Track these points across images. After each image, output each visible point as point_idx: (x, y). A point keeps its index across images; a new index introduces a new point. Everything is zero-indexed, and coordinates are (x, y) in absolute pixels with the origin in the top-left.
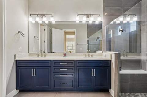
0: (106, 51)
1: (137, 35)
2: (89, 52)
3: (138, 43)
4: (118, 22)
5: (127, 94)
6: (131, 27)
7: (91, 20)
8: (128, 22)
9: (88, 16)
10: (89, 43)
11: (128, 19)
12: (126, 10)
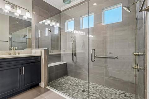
0: (36, 48)
1: (58, 37)
2: (16, 50)
3: (59, 43)
4: (46, 24)
5: (53, 82)
6: (55, 30)
7: (18, 13)
8: (53, 26)
9: (13, 6)
10: (13, 41)
11: (54, 23)
12: (51, 16)
